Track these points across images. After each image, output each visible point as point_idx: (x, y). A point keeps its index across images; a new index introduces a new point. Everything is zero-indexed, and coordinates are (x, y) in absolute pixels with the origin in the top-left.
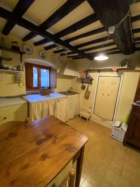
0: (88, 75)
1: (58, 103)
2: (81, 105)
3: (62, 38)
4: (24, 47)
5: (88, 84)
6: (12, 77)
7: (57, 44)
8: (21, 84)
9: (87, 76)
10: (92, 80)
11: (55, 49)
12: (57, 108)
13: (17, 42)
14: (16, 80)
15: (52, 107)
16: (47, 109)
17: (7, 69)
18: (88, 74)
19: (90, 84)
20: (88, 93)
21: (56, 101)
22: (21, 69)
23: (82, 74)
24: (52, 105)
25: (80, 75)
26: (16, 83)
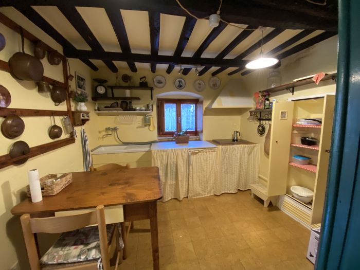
1: (194, 157)
4: (154, 80)
6: (142, 119)
8: (151, 127)
9: (265, 105)
12: (192, 165)
13: (145, 77)
15: (183, 161)
16: (174, 163)
18: (268, 100)
21: (190, 152)
22: (151, 108)
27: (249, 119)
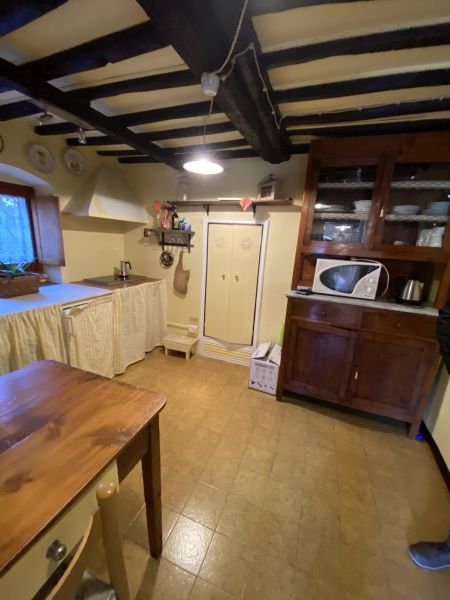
0: (176, 219)
1: (76, 320)
2: (165, 316)
3: (56, 83)
5: (180, 249)
7: (39, 104)
9: (173, 223)
10: (190, 235)
12: (75, 337)
15: (53, 334)
16: (30, 345)
19: (185, 249)
20: (182, 276)
21: (68, 312)
23: (158, 217)
24: (52, 330)
25: (152, 219)
27: (141, 241)
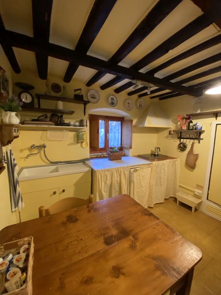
0: (191, 124)
1: (135, 174)
2: (178, 180)
3: (141, 71)
5: (192, 141)
7: (134, 81)
8: (84, 144)
9: (189, 126)
10: (200, 132)
11: (131, 89)
12: (134, 182)
14: (79, 139)
15: (125, 179)
16: (117, 183)
17: (68, 125)
18: (192, 122)
19: (196, 141)
20: (192, 158)
21: (132, 170)
22: (85, 124)
23: (179, 123)
24: (125, 177)
25: (175, 125)
26: (78, 143)
